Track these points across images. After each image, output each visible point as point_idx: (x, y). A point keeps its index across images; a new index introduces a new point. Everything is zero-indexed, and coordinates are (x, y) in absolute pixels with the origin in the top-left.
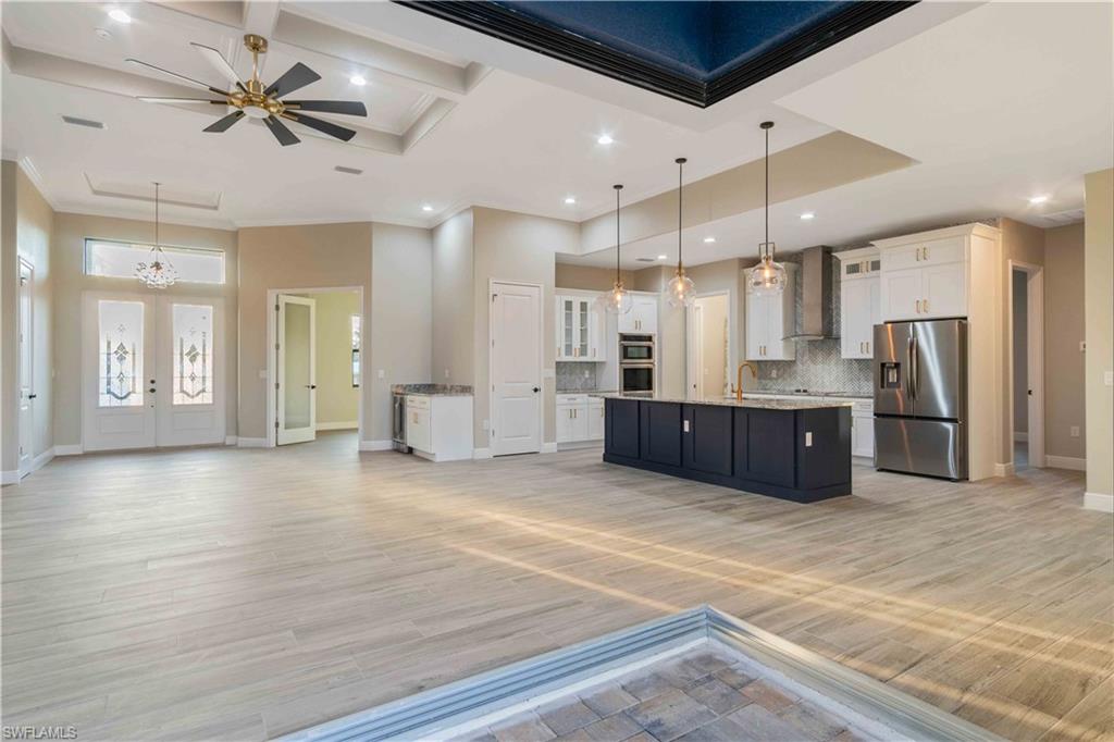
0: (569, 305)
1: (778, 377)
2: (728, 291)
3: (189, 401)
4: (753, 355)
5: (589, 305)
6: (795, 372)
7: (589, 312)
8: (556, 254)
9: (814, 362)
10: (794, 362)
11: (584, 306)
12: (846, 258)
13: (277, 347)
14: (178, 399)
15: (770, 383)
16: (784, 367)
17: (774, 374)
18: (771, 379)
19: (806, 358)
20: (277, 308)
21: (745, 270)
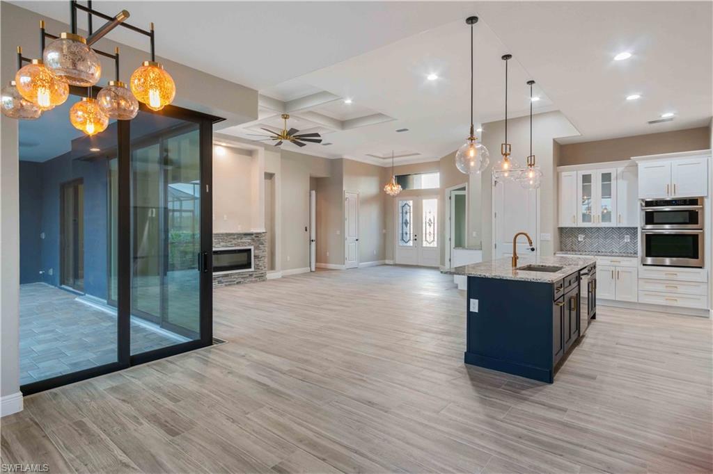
0: (587, 179)
3: (428, 245)
5: (613, 177)
7: (613, 182)
8: (554, 140)
11: (606, 177)
13: (450, 219)
14: (425, 244)
20: (450, 198)
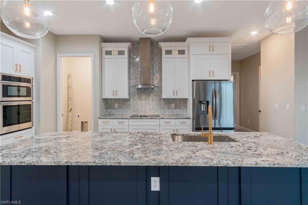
1: (119, 107)
2: (92, 55)
4: (108, 95)
6: (129, 105)
9: (140, 99)
10: (129, 99)
12: (165, 46)
15: (113, 111)
16: (123, 102)
17: (116, 106)
18: (115, 109)
19: (136, 97)
21: (102, 43)
